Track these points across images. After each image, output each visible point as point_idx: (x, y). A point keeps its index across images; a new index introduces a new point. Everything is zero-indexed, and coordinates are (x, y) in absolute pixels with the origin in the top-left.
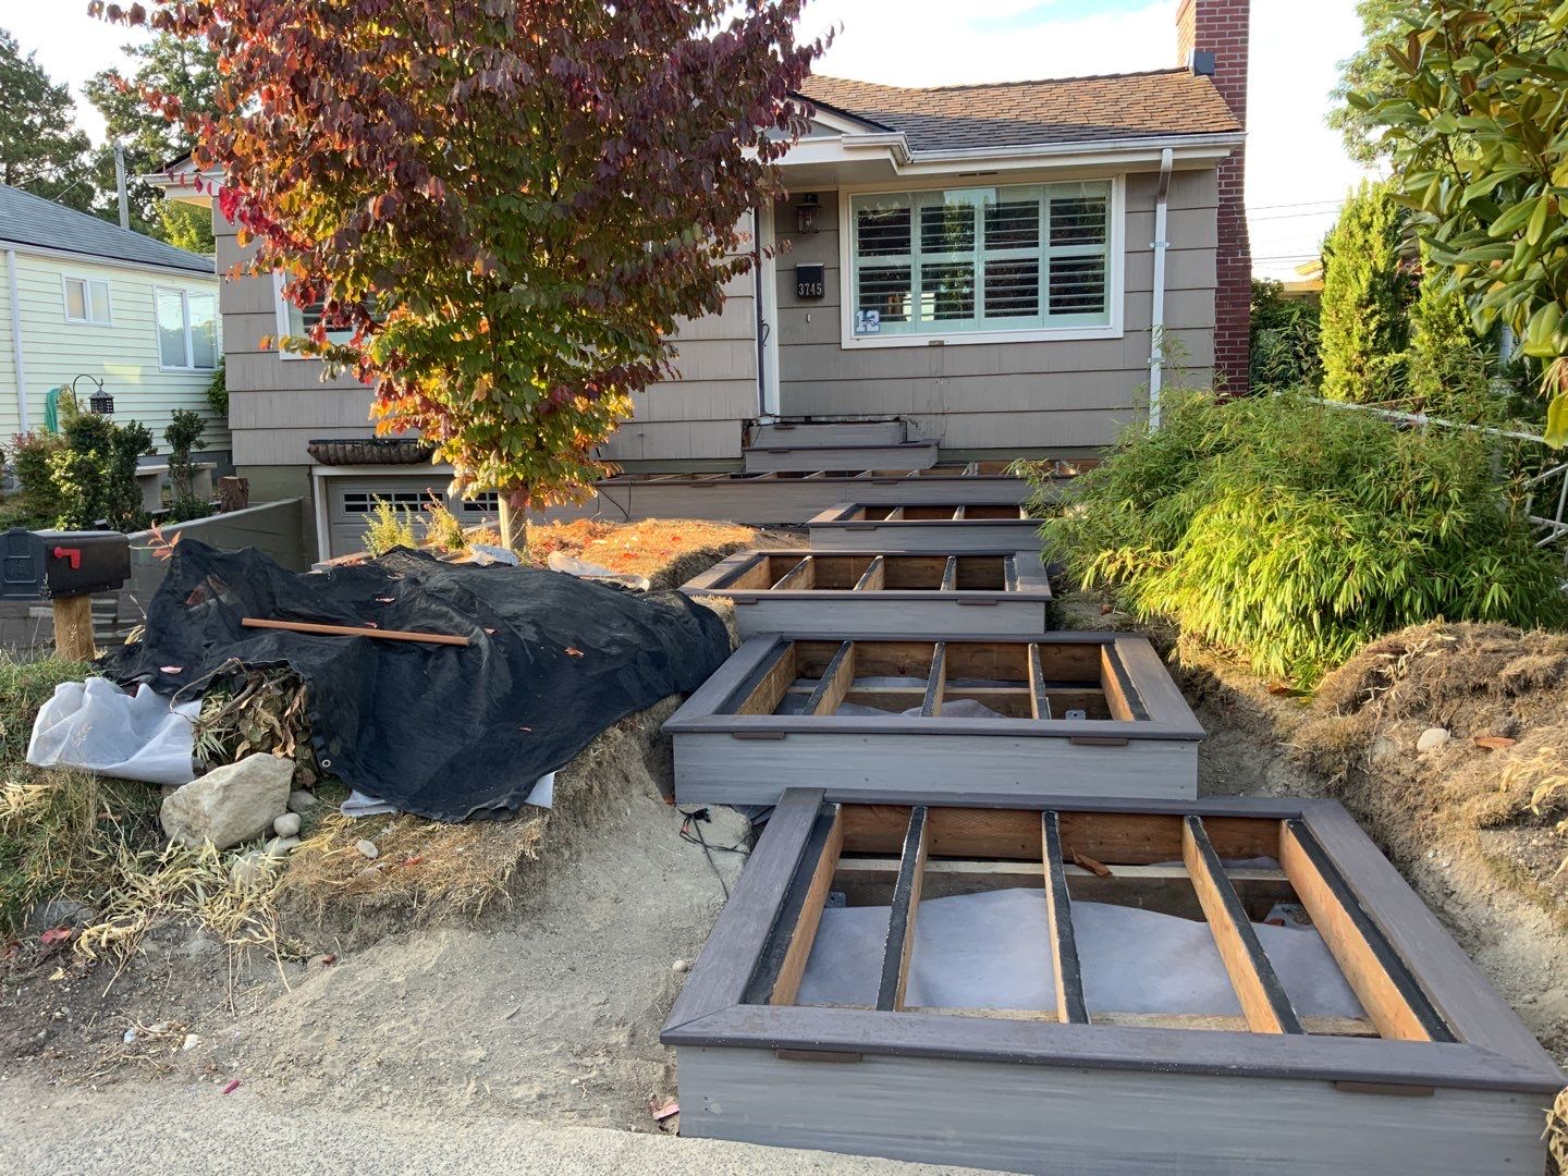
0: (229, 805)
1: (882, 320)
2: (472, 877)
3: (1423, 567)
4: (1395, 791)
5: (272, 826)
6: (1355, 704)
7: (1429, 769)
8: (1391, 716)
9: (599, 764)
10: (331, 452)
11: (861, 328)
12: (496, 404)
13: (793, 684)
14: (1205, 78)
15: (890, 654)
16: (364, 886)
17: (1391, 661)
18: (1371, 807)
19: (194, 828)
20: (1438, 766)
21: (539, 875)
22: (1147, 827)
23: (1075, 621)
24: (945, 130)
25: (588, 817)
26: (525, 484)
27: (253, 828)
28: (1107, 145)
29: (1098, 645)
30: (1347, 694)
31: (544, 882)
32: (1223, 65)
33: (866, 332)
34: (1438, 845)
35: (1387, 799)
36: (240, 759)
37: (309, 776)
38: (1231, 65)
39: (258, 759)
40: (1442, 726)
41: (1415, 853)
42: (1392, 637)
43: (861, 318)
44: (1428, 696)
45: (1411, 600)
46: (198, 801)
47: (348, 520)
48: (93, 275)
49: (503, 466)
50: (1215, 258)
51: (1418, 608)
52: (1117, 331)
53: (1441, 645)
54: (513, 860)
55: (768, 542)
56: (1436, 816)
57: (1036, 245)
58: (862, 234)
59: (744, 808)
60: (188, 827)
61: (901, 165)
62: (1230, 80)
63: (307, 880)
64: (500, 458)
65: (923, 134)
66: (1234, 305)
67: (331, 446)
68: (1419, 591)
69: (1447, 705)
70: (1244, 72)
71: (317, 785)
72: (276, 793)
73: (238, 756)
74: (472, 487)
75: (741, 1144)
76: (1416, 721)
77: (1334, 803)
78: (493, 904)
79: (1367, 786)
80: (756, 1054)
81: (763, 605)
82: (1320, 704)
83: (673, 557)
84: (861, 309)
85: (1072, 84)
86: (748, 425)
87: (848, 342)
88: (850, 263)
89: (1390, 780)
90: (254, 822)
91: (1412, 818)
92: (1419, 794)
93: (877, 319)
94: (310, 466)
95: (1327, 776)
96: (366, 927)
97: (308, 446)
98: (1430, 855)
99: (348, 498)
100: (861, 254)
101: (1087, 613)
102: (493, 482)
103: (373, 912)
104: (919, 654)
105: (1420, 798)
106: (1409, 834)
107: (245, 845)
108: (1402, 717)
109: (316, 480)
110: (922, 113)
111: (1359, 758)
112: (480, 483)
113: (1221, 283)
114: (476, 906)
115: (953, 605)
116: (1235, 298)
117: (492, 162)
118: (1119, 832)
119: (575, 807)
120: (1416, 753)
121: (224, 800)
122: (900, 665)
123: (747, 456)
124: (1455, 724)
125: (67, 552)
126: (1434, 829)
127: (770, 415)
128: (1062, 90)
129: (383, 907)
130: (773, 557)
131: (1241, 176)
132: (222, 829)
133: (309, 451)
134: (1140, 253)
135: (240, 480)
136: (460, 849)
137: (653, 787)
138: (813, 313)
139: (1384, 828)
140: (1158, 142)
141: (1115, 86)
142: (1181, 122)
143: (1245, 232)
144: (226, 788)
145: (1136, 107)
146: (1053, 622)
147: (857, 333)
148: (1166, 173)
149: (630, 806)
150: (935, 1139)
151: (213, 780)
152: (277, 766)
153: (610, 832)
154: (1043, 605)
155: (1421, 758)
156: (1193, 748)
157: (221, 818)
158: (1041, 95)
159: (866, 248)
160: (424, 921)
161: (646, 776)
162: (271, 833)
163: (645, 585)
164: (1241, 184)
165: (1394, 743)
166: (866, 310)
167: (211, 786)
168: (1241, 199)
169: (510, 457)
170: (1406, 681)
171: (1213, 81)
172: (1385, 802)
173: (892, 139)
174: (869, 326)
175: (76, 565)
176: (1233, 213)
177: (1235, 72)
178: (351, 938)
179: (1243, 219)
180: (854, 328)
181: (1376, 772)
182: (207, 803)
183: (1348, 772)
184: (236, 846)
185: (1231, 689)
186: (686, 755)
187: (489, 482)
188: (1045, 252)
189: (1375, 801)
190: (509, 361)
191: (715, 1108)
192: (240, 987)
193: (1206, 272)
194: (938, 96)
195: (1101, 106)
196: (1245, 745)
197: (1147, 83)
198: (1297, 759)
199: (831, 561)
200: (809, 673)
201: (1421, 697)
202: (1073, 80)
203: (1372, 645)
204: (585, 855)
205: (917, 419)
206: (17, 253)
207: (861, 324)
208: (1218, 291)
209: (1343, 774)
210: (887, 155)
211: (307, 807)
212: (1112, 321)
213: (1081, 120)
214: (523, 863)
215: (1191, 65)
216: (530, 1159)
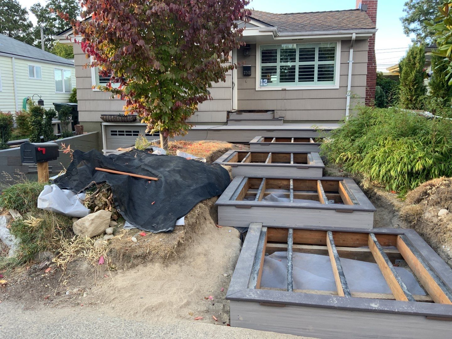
0: (93, 225)
1: (268, 82)
2: (165, 248)
3: (438, 161)
4: (431, 227)
5: (105, 231)
6: (419, 201)
7: (442, 221)
8: (430, 205)
9: (198, 215)
10: (107, 118)
12: (161, 107)
13: (248, 191)
14: (364, 12)
15: (276, 182)
16: (133, 250)
17: (430, 189)
18: (423, 232)
19: (83, 231)
20: (445, 220)
21: (183, 247)
22: (358, 237)
23: (331, 174)
24: (288, 26)
25: (195, 230)
26: (168, 130)
27: (100, 232)
28: (337, 32)
29: (338, 181)
30: (416, 198)
31: (185, 249)
32: (370, 9)
33: (263, 86)
34: (446, 244)
35: (429, 230)
36: (96, 211)
37: (115, 217)
38: (372, 8)
39: (101, 212)
40: (446, 209)
41: (438, 246)
42: (429, 182)
43: (262, 81)
44: (441, 199)
45: (434, 171)
46: (84, 224)
47: (112, 138)
48: (36, 65)
49: (162, 125)
50: (367, 66)
51: (436, 172)
52: (337, 87)
53: (445, 185)
54: (176, 243)
55: (236, 148)
56: (445, 235)
57: (314, 61)
58: (263, 56)
59: (238, 228)
60: (81, 231)
61: (275, 37)
62: (372, 13)
63: (117, 248)
64: (161, 122)
65: (282, 28)
66: (371, 79)
67: (107, 116)
68: (437, 168)
69: (447, 203)
70: (376, 11)
71: (117, 220)
72: (106, 221)
73: (95, 210)
74: (153, 130)
75: (249, 329)
76: (437, 207)
77: (412, 230)
78: (171, 256)
79: (422, 225)
80: (254, 303)
81: (239, 167)
82: (408, 200)
83: (211, 152)
84: (262, 79)
85: (325, 13)
86: (229, 112)
87: (258, 89)
88: (259, 66)
89: (430, 224)
90: (100, 230)
91: (437, 235)
92: (439, 228)
93: (266, 82)
94: (101, 122)
95: (411, 222)
96: (134, 262)
97: (101, 116)
98: (444, 247)
99: (112, 131)
100: (262, 63)
101: (334, 171)
102: (159, 129)
103: (137, 257)
104: (285, 183)
105: (439, 230)
106: (436, 240)
107: (97, 236)
108: (433, 206)
109: (103, 126)
110: (281, 21)
111: (420, 217)
112: (155, 129)
113: (368, 73)
114: (167, 256)
115: (295, 169)
116: (371, 77)
117: (159, 36)
118: (349, 238)
119: (192, 228)
120: (438, 216)
121: (92, 223)
122: (279, 185)
123: (229, 122)
124: (449, 208)
125: (41, 149)
126: (445, 239)
127: (234, 110)
128: (322, 15)
129: (139, 256)
130: (239, 152)
131: (374, 42)
132: (91, 232)
133: (101, 118)
134: (345, 64)
135: (81, 126)
136: (161, 239)
137: (212, 221)
138: (248, 80)
139: (428, 238)
140: (351, 31)
141: (337, 14)
142: (358, 25)
143: (375, 58)
144: (92, 220)
145: (345, 20)
146: (324, 174)
147: (260, 86)
148: (353, 40)
149: (206, 227)
150: (306, 329)
151: (88, 218)
152: (106, 214)
153: (201, 234)
154: (322, 169)
155: (439, 218)
156: (372, 214)
157: (91, 229)
158: (316, 16)
159: (263, 61)
160: (151, 260)
161: (210, 218)
162: (105, 233)
163: (205, 161)
164: (374, 44)
165: (431, 213)
166: (263, 79)
167: (88, 219)
168: (374, 48)
169: (164, 122)
170: (434, 195)
171: (367, 13)
172: (428, 230)
173: (273, 29)
174: (264, 84)
175: (44, 153)
176: (371, 52)
177: (373, 11)
178: (130, 264)
179: (375, 54)
180: (259, 84)
181: (425, 222)
182: (87, 224)
183: (417, 221)
184: (95, 237)
185: (380, 195)
186: (221, 212)
187: (158, 129)
188: (316, 63)
189: (425, 230)
190: (165, 94)
191: (241, 319)
192: (98, 279)
193: (364, 70)
194: (285, 16)
195: (334, 20)
196: (384, 212)
197: (347, 13)
198: (402, 217)
199: (256, 154)
200: (252, 187)
201: (439, 200)
202: (325, 12)
203: (424, 184)
204: (195, 241)
205: (278, 111)
206: (15, 58)
207: (262, 84)
208: (367, 75)
209: (416, 222)
210: (272, 34)
211: (115, 226)
212: (336, 83)
213: (329, 24)
214: (179, 244)
215: (360, 8)
216: (188, 332)
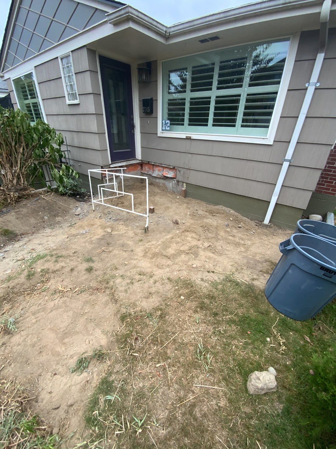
1: (171, 125)
11: (164, 128)
33: (166, 130)
43: (164, 124)
52: (270, 140)
57: (241, 86)
87: (159, 133)
100: (169, 93)
134: (297, 91)
147: (162, 130)
148: (323, 24)
180: (161, 128)
188: (245, 91)
205: (180, 169)
210: (130, 24)
